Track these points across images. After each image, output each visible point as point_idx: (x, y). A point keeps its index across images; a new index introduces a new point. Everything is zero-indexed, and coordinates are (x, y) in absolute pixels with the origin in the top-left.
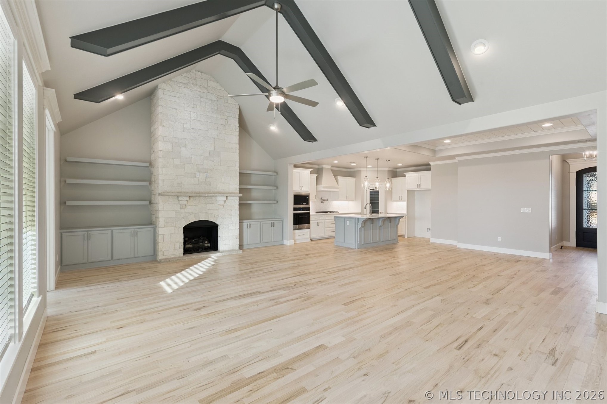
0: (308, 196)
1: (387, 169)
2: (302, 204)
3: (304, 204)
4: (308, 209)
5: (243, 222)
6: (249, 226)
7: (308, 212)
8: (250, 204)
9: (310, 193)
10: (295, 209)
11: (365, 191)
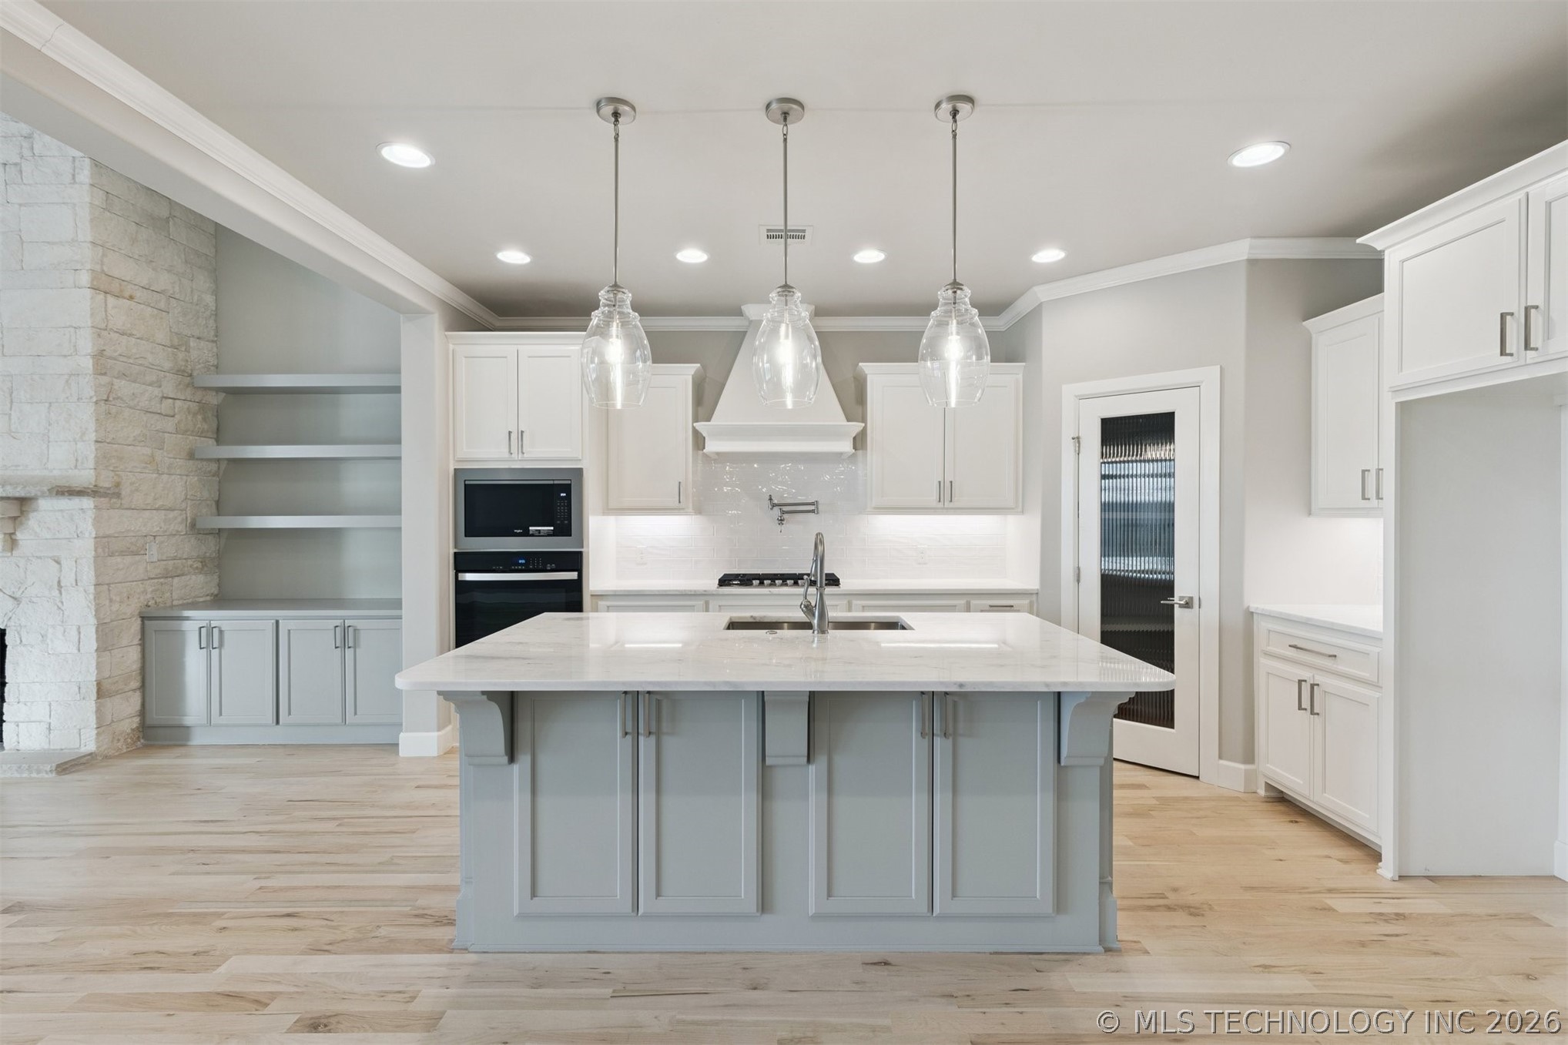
0: (567, 488)
1: (1240, 250)
2: (526, 533)
3: (539, 534)
4: (574, 561)
5: (187, 618)
6: (212, 640)
7: (573, 575)
8: (335, 533)
9: (579, 472)
10: (463, 561)
11: (1068, 447)
